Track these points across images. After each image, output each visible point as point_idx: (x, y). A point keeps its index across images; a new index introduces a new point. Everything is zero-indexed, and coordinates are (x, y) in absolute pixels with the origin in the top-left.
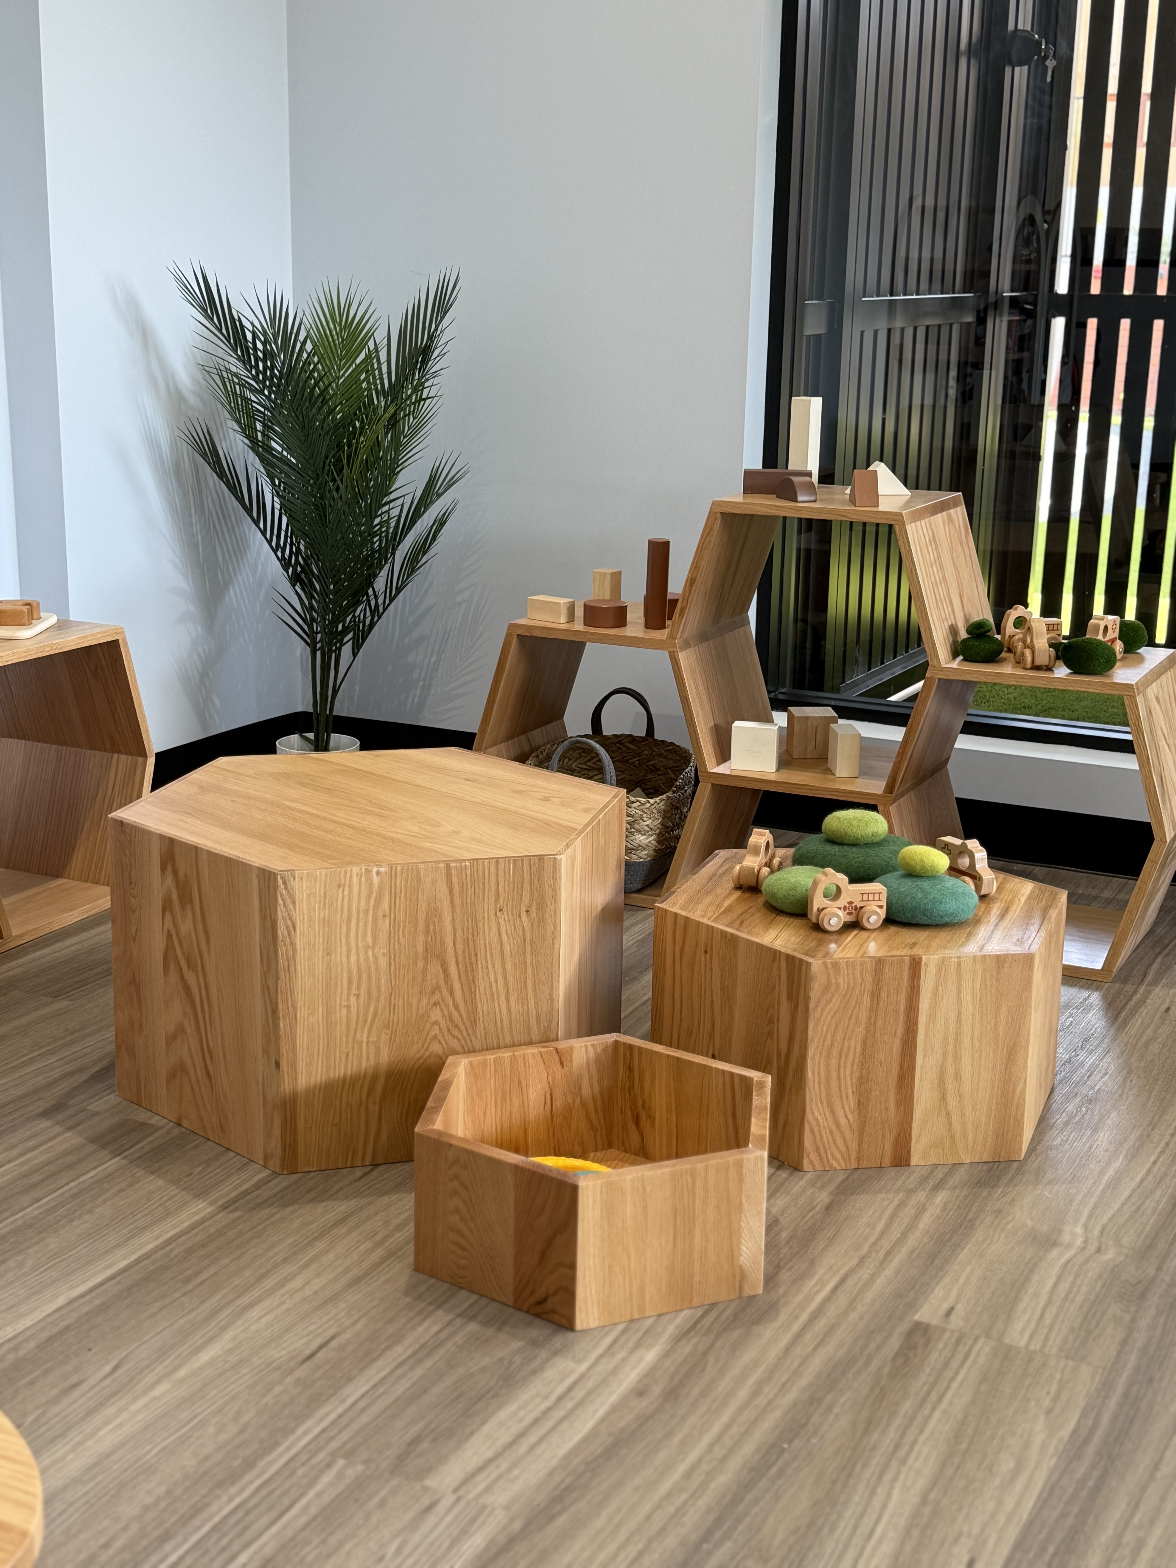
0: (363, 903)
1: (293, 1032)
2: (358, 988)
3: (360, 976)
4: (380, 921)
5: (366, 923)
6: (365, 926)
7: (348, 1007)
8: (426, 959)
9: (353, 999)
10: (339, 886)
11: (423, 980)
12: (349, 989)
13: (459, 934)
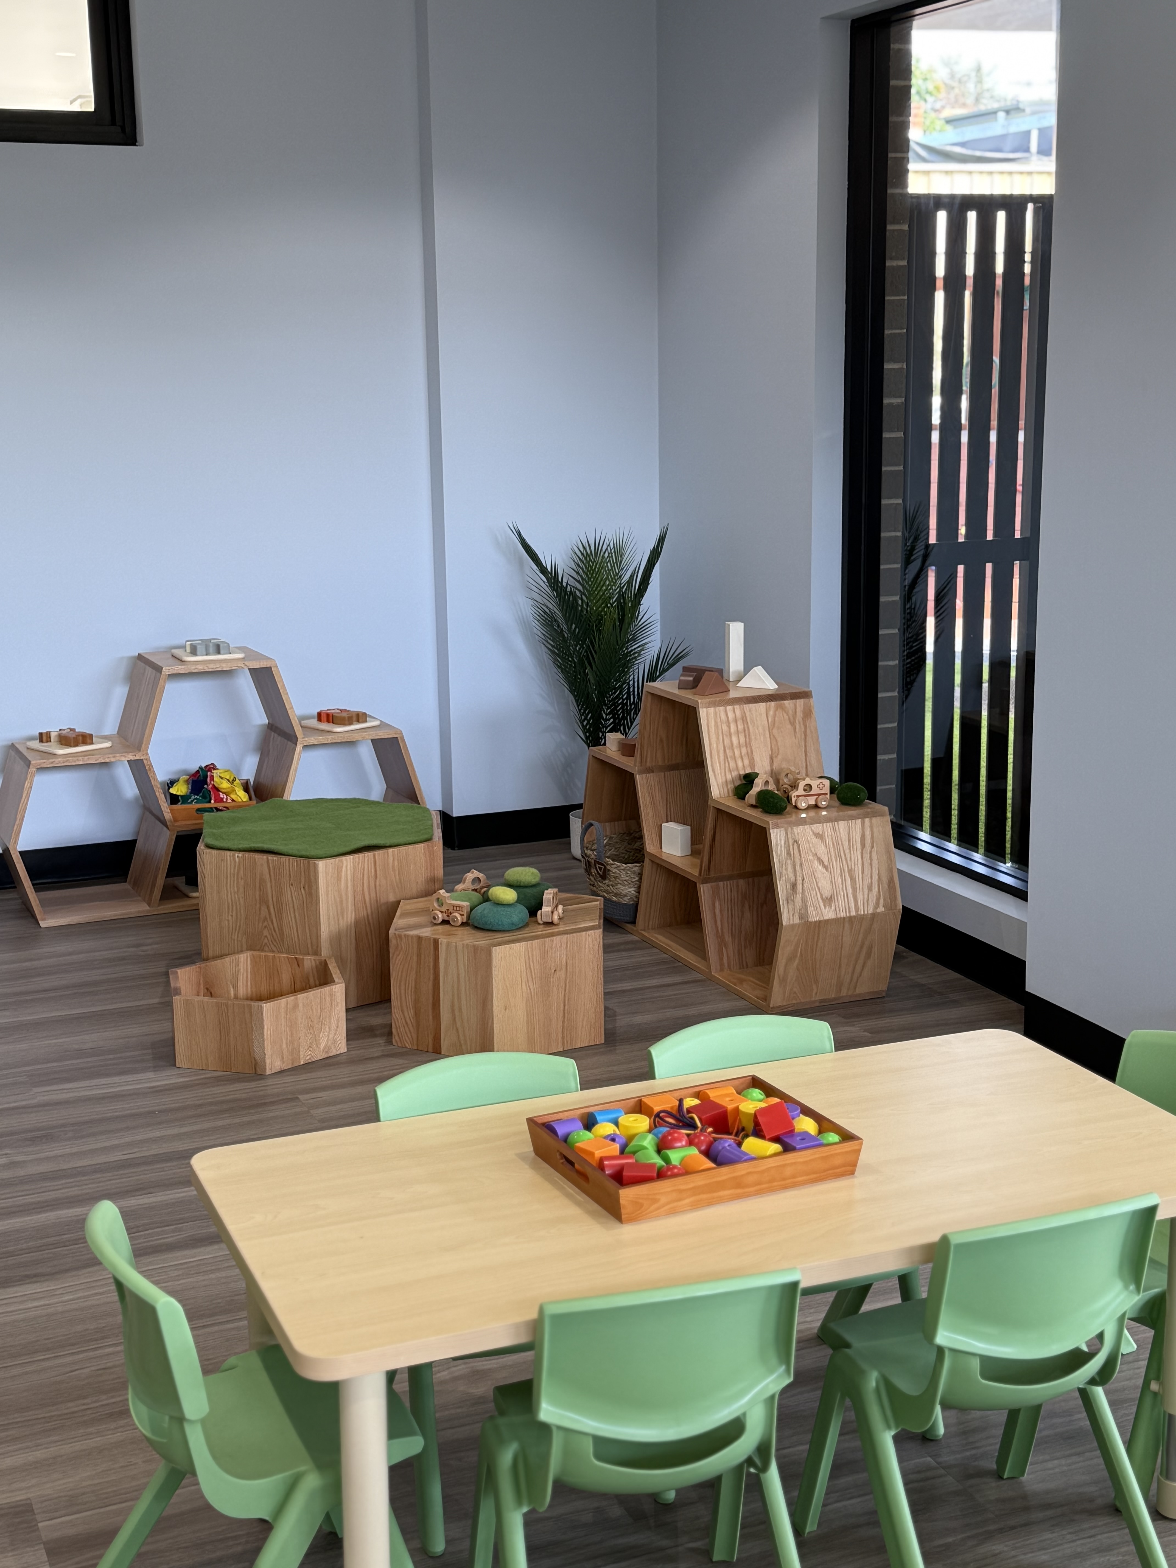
0: (232, 870)
1: (206, 929)
2: (232, 912)
3: (232, 905)
4: (240, 880)
5: (234, 880)
6: (234, 882)
7: (228, 920)
8: (260, 904)
9: (230, 917)
10: (222, 860)
11: (260, 914)
12: (228, 913)
13: (274, 893)
